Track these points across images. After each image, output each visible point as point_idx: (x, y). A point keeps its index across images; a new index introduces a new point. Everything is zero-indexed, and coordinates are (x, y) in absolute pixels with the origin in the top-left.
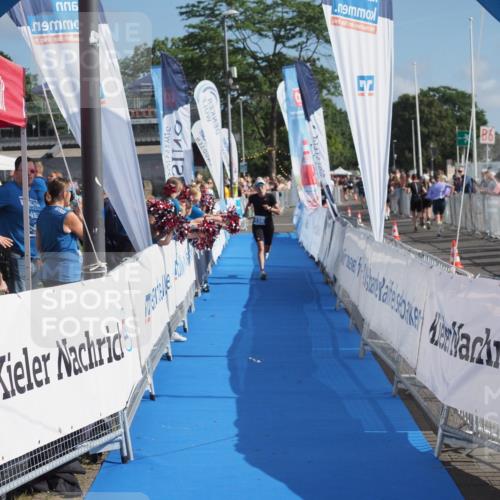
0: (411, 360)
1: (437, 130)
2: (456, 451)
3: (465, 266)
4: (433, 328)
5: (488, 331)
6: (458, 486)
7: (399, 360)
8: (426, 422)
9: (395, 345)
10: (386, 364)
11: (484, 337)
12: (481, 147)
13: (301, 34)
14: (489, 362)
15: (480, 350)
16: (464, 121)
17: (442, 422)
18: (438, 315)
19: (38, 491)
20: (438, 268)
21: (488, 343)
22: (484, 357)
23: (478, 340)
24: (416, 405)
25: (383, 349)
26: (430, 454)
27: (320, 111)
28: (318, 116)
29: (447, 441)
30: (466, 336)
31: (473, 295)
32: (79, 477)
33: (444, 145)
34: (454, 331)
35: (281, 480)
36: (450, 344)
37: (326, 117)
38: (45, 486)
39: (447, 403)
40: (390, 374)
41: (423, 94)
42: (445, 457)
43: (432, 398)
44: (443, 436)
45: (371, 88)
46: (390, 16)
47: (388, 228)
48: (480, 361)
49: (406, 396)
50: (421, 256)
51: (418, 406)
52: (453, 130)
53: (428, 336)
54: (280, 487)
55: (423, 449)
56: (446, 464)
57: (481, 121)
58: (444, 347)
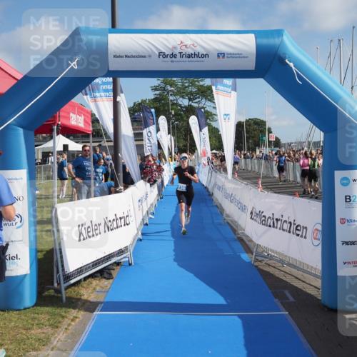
0: (243, 226)
1: (253, 135)
2: (260, 261)
3: (264, 189)
4: (252, 213)
5: (273, 214)
6: (261, 275)
7: (238, 225)
8: (248, 250)
9: (236, 220)
10: (233, 227)
11: (272, 216)
12: (270, 142)
13: (199, 97)
14: (274, 226)
15: (270, 222)
16: (263, 132)
17: (255, 250)
18: (253, 208)
19: (95, 277)
20: (253, 189)
21: (273, 219)
22: (272, 224)
23: (269, 218)
24: (245, 244)
25: (232, 221)
26: (250, 263)
27: (207, 128)
28: (206, 130)
29: (257, 258)
30: (264, 216)
31: (267, 200)
32: (112, 271)
33: (255, 141)
34: (260, 214)
35: (191, 272)
36: (258, 220)
37: (209, 130)
38: (98, 275)
39: (257, 243)
40: (234, 231)
41: (247, 121)
42: (256, 264)
43: (251, 241)
44: (256, 256)
45: (229, 119)
46: (236, 91)
47: (233, 174)
48: (270, 226)
49: (241, 240)
50: (247, 184)
51: (246, 244)
52: (259, 135)
53: (249, 216)
54: (191, 275)
55: (247, 261)
56: (256, 267)
57: (270, 132)
58: (256, 220)
